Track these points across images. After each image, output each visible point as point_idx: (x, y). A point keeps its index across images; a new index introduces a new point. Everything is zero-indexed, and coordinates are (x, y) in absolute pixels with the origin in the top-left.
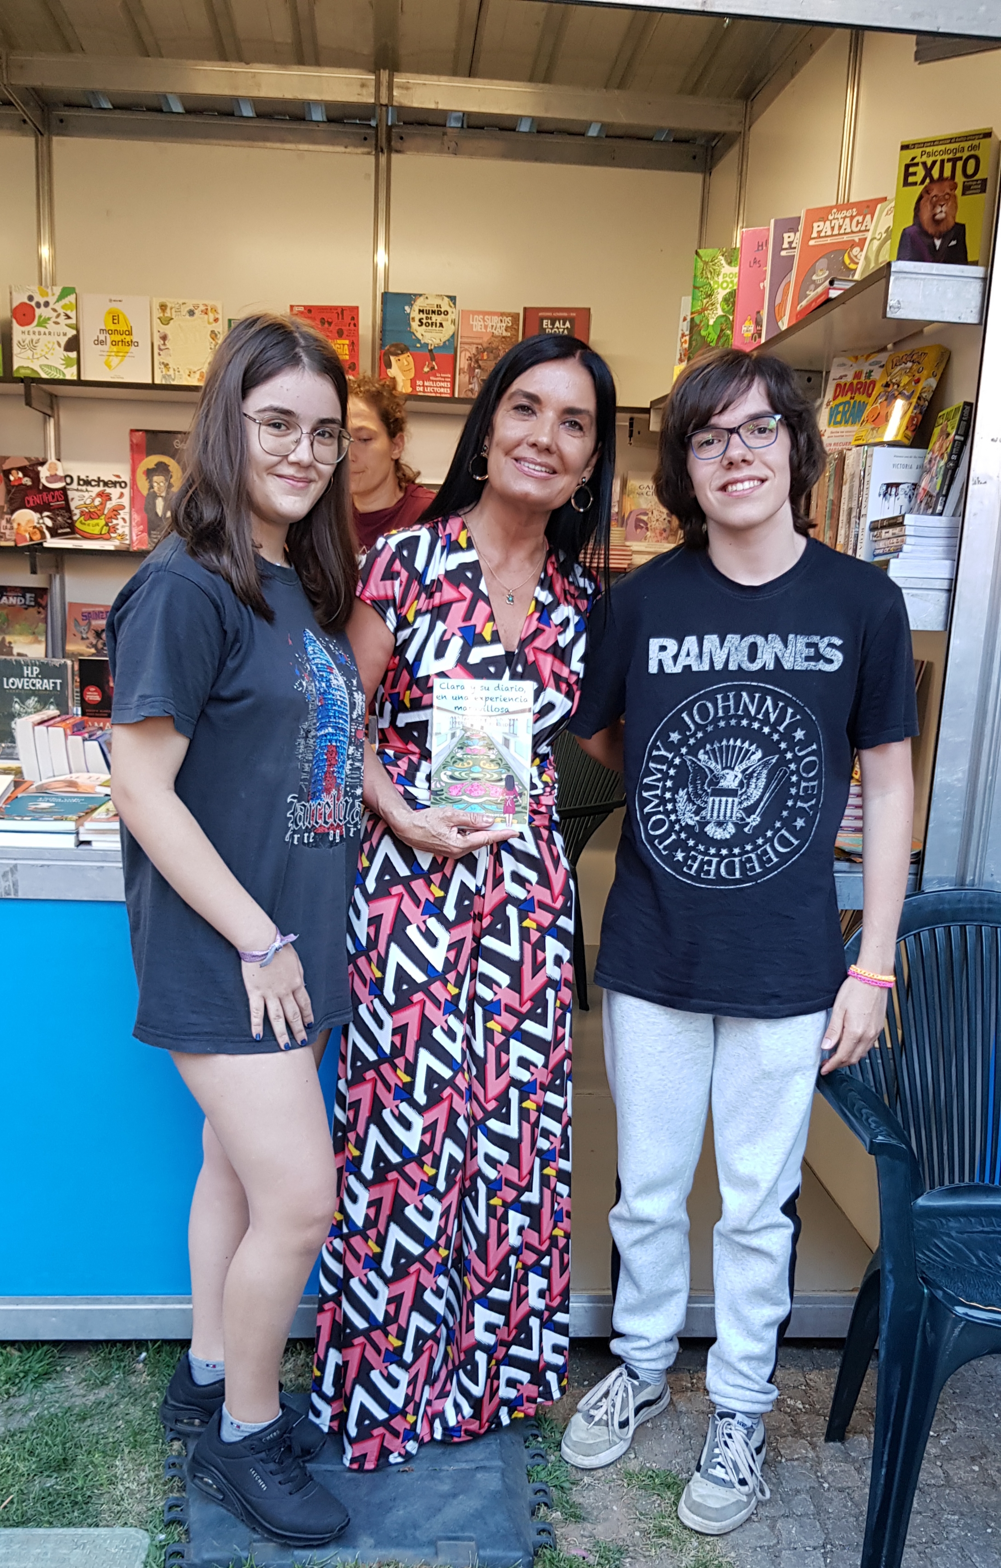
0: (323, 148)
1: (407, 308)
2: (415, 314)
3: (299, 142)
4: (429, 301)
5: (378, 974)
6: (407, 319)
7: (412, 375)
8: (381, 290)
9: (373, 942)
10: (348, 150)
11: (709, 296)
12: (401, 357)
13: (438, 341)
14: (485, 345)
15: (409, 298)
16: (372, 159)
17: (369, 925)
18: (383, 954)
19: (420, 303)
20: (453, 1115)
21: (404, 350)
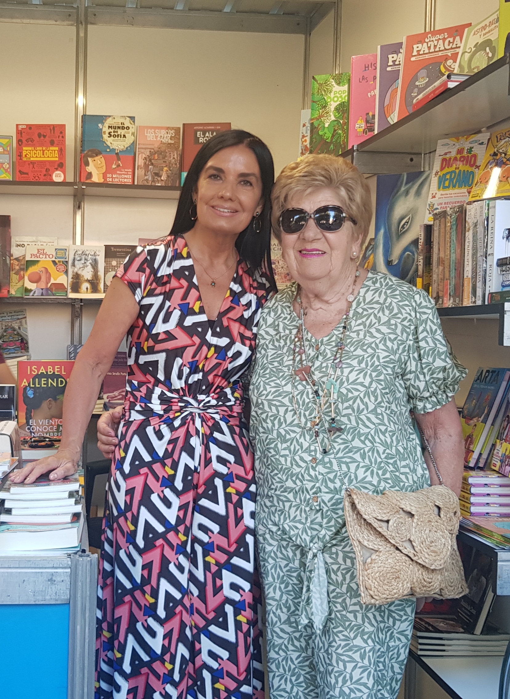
0: (41, 22)
1: (100, 125)
2: (106, 129)
3: (23, 18)
4: (115, 121)
5: (132, 528)
6: (100, 133)
7: (104, 170)
8: (81, 113)
9: (129, 506)
10: (57, 23)
11: (325, 107)
12: (96, 158)
13: (123, 147)
14: (156, 149)
15: (102, 119)
16: (74, 28)
17: (126, 495)
18: (135, 514)
19: (109, 122)
20: (183, 626)
21: (97, 153)
